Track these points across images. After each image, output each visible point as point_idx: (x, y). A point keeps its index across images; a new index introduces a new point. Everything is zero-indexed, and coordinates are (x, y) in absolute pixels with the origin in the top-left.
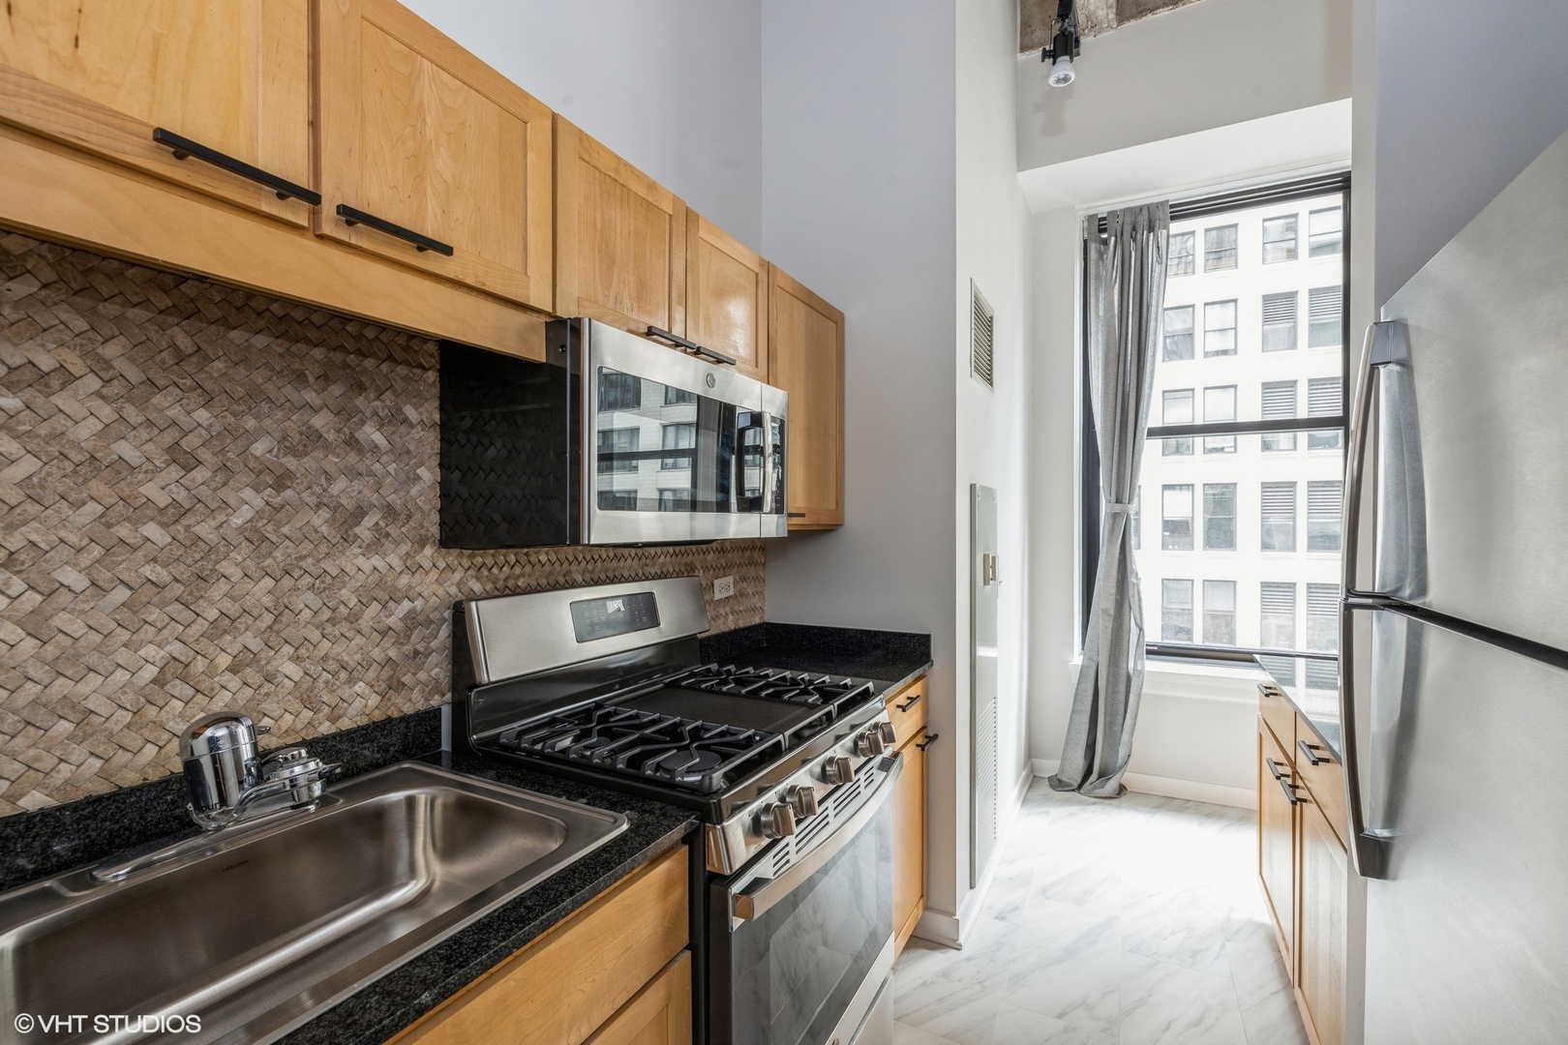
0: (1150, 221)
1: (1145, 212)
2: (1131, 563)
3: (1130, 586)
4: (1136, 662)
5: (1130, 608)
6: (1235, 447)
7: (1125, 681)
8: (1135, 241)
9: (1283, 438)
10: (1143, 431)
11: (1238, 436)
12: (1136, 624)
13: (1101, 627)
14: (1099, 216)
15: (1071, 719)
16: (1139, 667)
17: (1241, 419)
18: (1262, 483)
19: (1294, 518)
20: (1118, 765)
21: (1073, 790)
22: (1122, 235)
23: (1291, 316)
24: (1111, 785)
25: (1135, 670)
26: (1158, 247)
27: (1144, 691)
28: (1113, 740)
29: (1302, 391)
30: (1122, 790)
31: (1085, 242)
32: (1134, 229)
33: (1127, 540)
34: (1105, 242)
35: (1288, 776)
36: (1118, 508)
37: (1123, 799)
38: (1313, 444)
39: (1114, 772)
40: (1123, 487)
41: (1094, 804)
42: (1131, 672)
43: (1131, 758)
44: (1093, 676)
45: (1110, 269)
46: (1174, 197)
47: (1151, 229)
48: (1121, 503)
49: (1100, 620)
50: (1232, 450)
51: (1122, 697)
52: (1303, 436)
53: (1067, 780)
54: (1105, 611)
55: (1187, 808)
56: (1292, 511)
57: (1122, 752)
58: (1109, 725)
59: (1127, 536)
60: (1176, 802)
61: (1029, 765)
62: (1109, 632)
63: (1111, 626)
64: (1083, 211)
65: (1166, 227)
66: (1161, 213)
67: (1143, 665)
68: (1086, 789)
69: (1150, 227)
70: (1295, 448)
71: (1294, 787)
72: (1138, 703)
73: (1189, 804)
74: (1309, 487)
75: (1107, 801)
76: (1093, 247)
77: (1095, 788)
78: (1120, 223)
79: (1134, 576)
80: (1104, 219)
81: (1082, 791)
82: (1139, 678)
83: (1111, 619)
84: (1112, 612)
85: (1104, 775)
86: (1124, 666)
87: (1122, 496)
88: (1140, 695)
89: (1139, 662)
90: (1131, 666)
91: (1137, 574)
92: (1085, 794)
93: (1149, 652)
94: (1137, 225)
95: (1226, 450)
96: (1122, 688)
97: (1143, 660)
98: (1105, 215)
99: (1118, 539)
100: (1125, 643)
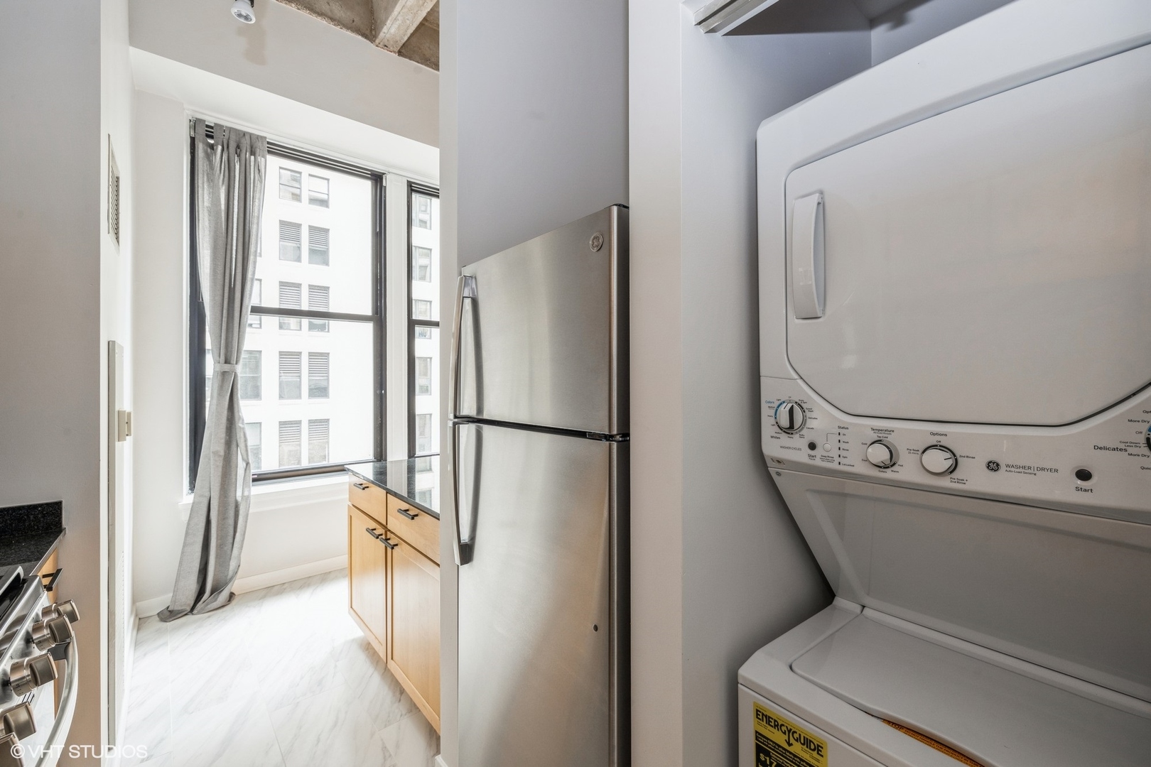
0: (252, 147)
1: (247, 137)
2: (238, 412)
3: (238, 431)
4: (243, 490)
5: (237, 446)
6: (260, 324)
7: (234, 507)
8: (239, 156)
9: (292, 321)
10: (247, 308)
11: (262, 317)
12: (243, 459)
13: (212, 467)
14: (207, 123)
15: (183, 553)
16: (246, 493)
17: (264, 305)
18: (280, 352)
19: (300, 377)
20: (229, 577)
21: (186, 614)
22: (228, 147)
23: (297, 239)
24: (224, 595)
25: (243, 496)
26: (259, 170)
27: (251, 511)
28: (224, 559)
29: (305, 291)
30: (232, 595)
31: (193, 140)
32: (238, 147)
33: (235, 393)
34: (212, 147)
35: (382, 535)
36: (227, 368)
37: (234, 602)
38: (312, 327)
39: (226, 584)
40: (231, 351)
41: (209, 617)
42: (239, 499)
43: (240, 568)
44: (205, 510)
45: (218, 172)
46: (271, 138)
47: (253, 153)
48: (230, 363)
49: (212, 462)
50: (258, 326)
51: (231, 521)
52: (305, 321)
53: (180, 608)
54: (215, 453)
55: (285, 589)
56: (299, 371)
57: (233, 564)
58: (220, 547)
59: (235, 390)
60: (276, 588)
61: (135, 610)
62: (220, 469)
63: (221, 464)
64: (190, 112)
65: (264, 157)
66: (260, 144)
67: (249, 491)
68: (199, 609)
69: (251, 151)
70: (301, 329)
71: (387, 539)
72: (246, 522)
73: (285, 587)
74: (310, 356)
75: (220, 611)
76: (200, 148)
77: (207, 605)
78: (227, 137)
79: (241, 421)
80: (212, 128)
81: (195, 612)
82: (246, 502)
83: (222, 459)
84: (222, 453)
85: (216, 590)
86: (232, 494)
87: (231, 357)
88: (247, 515)
89: (246, 490)
90: (239, 494)
91: (243, 420)
92: (199, 613)
93: (254, 480)
94: (241, 145)
95: (253, 326)
96: (231, 513)
97: (249, 487)
98: (212, 125)
99: (227, 392)
100: (233, 477)
